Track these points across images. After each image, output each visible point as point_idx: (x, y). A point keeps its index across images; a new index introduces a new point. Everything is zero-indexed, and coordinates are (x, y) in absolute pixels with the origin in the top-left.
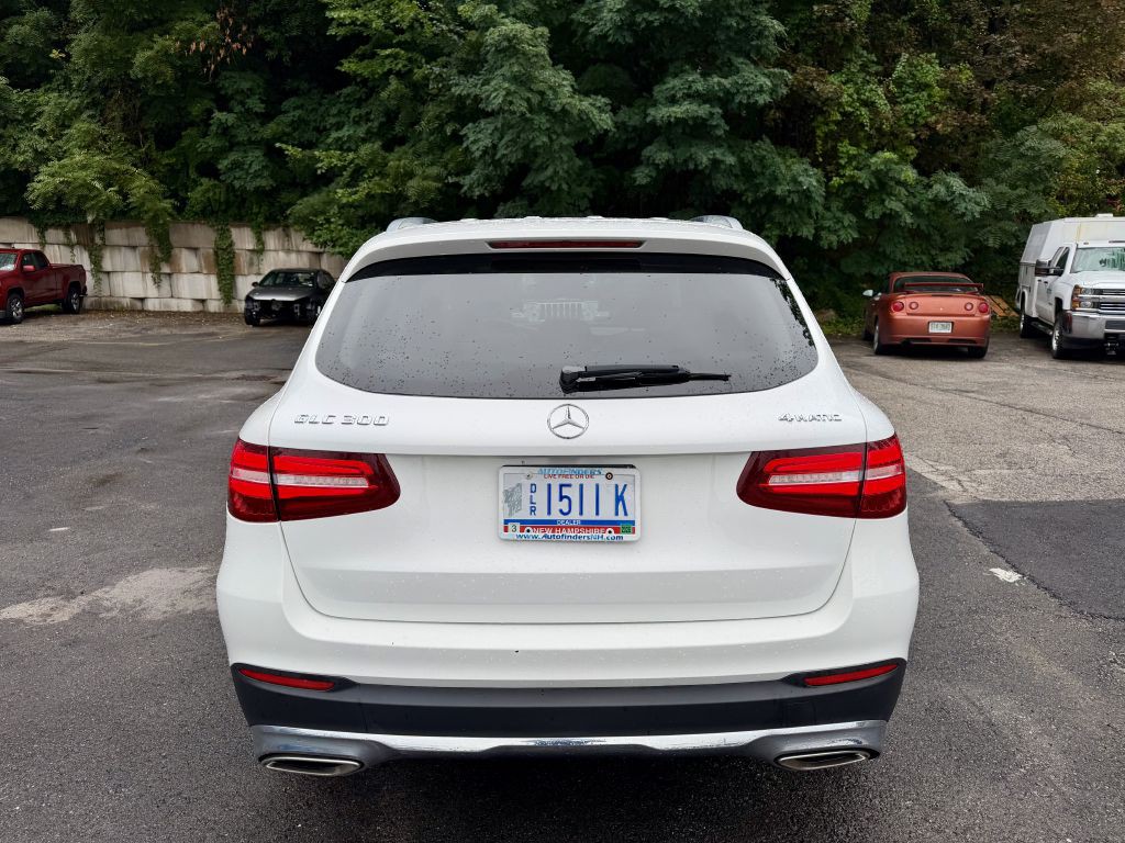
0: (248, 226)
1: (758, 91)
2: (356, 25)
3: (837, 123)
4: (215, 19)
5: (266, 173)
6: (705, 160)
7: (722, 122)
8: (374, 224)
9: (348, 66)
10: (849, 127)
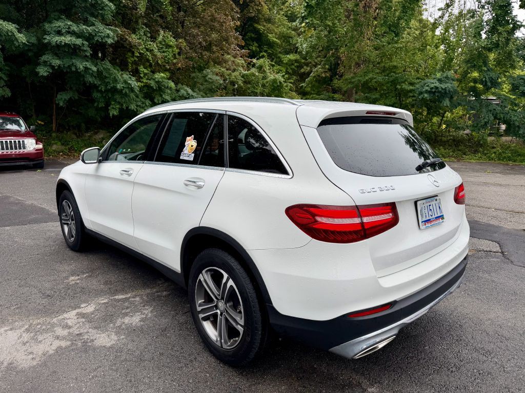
1: (107, 37)
3: (137, 57)
6: (81, 67)
7: (88, 49)
10: (142, 59)
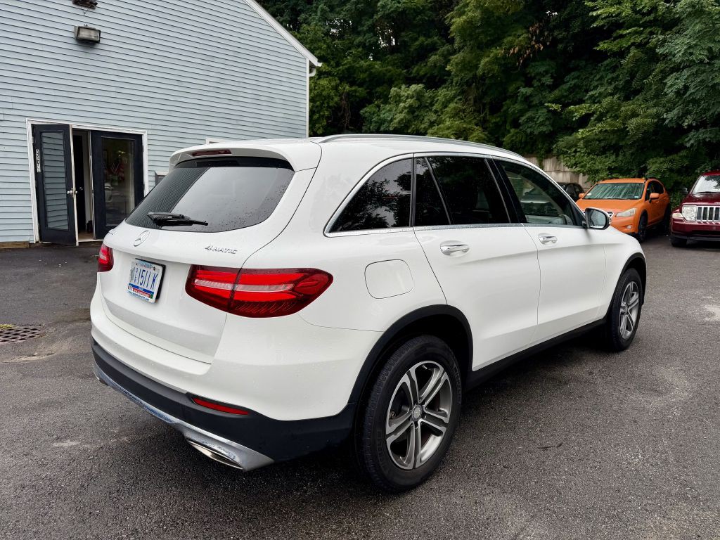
0: (534, 156)
2: (612, 16)
4: (529, 32)
5: (547, 123)
8: (612, 151)
9: (603, 46)
